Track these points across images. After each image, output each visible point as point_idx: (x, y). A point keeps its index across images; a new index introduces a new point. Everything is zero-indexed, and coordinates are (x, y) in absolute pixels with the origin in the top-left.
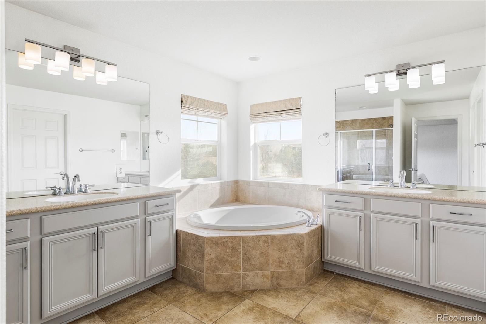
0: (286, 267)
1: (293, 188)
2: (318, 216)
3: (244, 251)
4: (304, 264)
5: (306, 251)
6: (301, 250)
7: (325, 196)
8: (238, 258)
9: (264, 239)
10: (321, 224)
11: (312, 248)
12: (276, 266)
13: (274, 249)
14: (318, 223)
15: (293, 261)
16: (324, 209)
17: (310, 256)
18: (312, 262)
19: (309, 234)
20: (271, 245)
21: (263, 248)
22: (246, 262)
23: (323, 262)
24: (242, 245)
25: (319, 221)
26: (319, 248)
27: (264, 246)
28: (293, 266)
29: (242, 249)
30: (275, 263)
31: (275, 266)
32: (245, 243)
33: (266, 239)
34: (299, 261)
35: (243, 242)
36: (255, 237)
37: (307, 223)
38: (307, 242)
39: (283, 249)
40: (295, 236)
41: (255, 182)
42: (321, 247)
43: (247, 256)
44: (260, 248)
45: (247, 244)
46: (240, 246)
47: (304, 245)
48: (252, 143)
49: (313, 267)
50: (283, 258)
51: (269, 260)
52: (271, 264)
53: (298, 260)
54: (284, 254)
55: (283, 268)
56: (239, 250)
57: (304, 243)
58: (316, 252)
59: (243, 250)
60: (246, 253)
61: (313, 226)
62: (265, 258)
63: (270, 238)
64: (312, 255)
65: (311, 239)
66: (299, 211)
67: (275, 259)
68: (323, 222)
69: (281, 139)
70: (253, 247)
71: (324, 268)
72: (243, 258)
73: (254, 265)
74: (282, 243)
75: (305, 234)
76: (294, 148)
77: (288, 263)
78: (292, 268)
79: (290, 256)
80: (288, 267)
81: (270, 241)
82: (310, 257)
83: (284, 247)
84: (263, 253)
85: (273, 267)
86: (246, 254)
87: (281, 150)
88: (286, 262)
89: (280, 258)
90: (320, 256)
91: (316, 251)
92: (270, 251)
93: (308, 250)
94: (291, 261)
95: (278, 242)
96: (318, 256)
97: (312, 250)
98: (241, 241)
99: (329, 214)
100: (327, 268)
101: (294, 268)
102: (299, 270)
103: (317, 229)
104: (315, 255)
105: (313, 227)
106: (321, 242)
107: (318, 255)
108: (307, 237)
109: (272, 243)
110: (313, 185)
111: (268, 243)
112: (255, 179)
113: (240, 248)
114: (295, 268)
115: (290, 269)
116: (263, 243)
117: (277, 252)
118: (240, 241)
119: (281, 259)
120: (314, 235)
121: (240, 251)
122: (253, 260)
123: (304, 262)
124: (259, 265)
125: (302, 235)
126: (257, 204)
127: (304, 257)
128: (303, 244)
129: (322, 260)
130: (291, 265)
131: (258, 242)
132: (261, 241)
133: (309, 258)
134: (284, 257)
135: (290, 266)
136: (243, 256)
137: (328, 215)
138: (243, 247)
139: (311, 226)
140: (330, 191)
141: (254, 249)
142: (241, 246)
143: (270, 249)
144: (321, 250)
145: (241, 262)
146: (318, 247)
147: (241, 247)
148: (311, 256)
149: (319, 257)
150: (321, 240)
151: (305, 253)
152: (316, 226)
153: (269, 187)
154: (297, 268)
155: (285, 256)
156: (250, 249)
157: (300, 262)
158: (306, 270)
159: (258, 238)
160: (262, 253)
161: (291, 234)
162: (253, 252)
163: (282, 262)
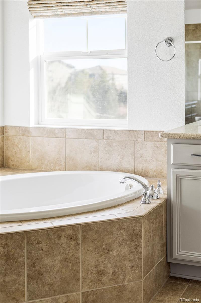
0: (110, 280)
1: (111, 138)
2: (160, 183)
3: (30, 260)
4: (141, 272)
5: (144, 247)
6: (137, 246)
7: (172, 146)
8: (19, 274)
9: (69, 232)
10: (166, 197)
11: (153, 240)
12: (91, 281)
13: (87, 250)
14: (160, 196)
15: (122, 268)
16: (172, 171)
17: (150, 256)
18: (153, 267)
19: (149, 216)
20: (81, 244)
21: (67, 249)
22: (35, 281)
23: (169, 264)
24: (25, 248)
25: (161, 192)
26: (164, 241)
27: (69, 247)
28: (121, 277)
29: (25, 257)
30: (90, 276)
31: (89, 280)
32: (32, 244)
33: (74, 233)
34: (132, 267)
35: (28, 243)
36: (52, 230)
37: (143, 198)
38: (146, 231)
39: (104, 249)
40: (126, 223)
41: (39, 128)
42: (165, 238)
43: (36, 268)
44: (62, 250)
45: (37, 246)
46: (23, 250)
47: (141, 238)
48: (32, 56)
49: (154, 275)
50: (105, 264)
51: (79, 272)
52: (83, 278)
53: (130, 265)
54: (106, 257)
55: (103, 284)
56: (20, 260)
57: (141, 232)
58: (159, 248)
59: (28, 258)
60: (34, 263)
61: (154, 201)
62: (71, 270)
63: (80, 231)
64: (154, 254)
65: (152, 225)
66: (125, 178)
67: (90, 268)
68: (169, 195)
69: (88, 50)
70: (48, 251)
71: (171, 275)
72: (28, 275)
73: (51, 284)
74: (103, 238)
75: (143, 216)
76: (91, 76)
77: (114, 273)
78: (120, 281)
79: (117, 259)
80: (113, 279)
81: (80, 235)
82: (150, 258)
83: (107, 244)
84: (67, 260)
85: (87, 283)
86: (34, 265)
87: (70, 78)
88: (111, 271)
89: (99, 264)
90: (164, 254)
91: (159, 246)
92: (80, 254)
93: (147, 246)
94: (118, 269)
95: (96, 236)
96: (162, 254)
97: (153, 245)
98: (25, 241)
99: (180, 179)
100: (175, 273)
101: (124, 281)
102: (132, 284)
103: (160, 206)
104: (157, 253)
105: (155, 204)
106: (165, 229)
107: (162, 252)
108: (146, 221)
109: (84, 238)
110: (146, 131)
111: (76, 239)
112: (39, 124)
113: (22, 254)
114: (127, 280)
115: (116, 284)
116: (68, 239)
117: (94, 254)
118: (23, 242)
119: (101, 268)
120: (156, 218)
121: (22, 260)
122: (48, 276)
123: (141, 267)
124: (60, 283)
125: (137, 220)
126: (43, 169)
127: (141, 259)
128: (139, 235)
129: (168, 261)
130: (119, 275)
131: (59, 239)
132: (63, 236)
133: (148, 259)
134: (106, 262)
135: (117, 278)
136: (29, 270)
137: (178, 180)
138: (28, 252)
139: (150, 203)
140: (182, 138)
141: (49, 254)
142: (25, 251)
143: (80, 250)
144: (166, 243)
145: (24, 283)
146: (161, 237)
147: (24, 253)
148: (152, 254)
149: (164, 256)
150: (165, 226)
151: (143, 251)
152: (159, 202)
153: (67, 137)
154: (129, 281)
155: (108, 260)
156: (43, 255)
157: (134, 268)
158: (144, 281)
159: (58, 230)
160: (65, 260)
161: (119, 219)
162: (48, 261)
163: (103, 273)
